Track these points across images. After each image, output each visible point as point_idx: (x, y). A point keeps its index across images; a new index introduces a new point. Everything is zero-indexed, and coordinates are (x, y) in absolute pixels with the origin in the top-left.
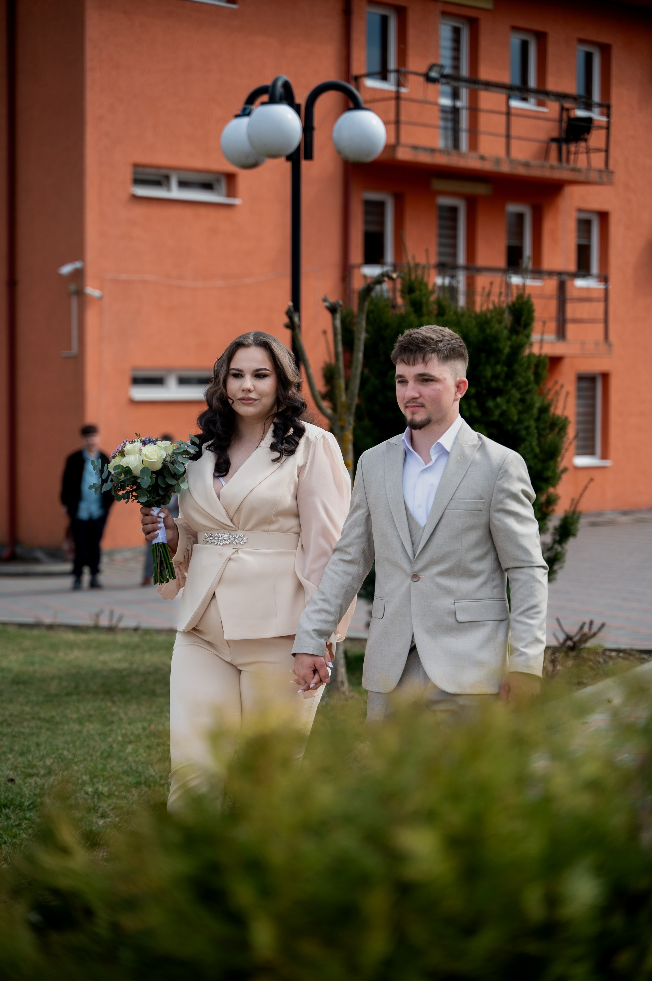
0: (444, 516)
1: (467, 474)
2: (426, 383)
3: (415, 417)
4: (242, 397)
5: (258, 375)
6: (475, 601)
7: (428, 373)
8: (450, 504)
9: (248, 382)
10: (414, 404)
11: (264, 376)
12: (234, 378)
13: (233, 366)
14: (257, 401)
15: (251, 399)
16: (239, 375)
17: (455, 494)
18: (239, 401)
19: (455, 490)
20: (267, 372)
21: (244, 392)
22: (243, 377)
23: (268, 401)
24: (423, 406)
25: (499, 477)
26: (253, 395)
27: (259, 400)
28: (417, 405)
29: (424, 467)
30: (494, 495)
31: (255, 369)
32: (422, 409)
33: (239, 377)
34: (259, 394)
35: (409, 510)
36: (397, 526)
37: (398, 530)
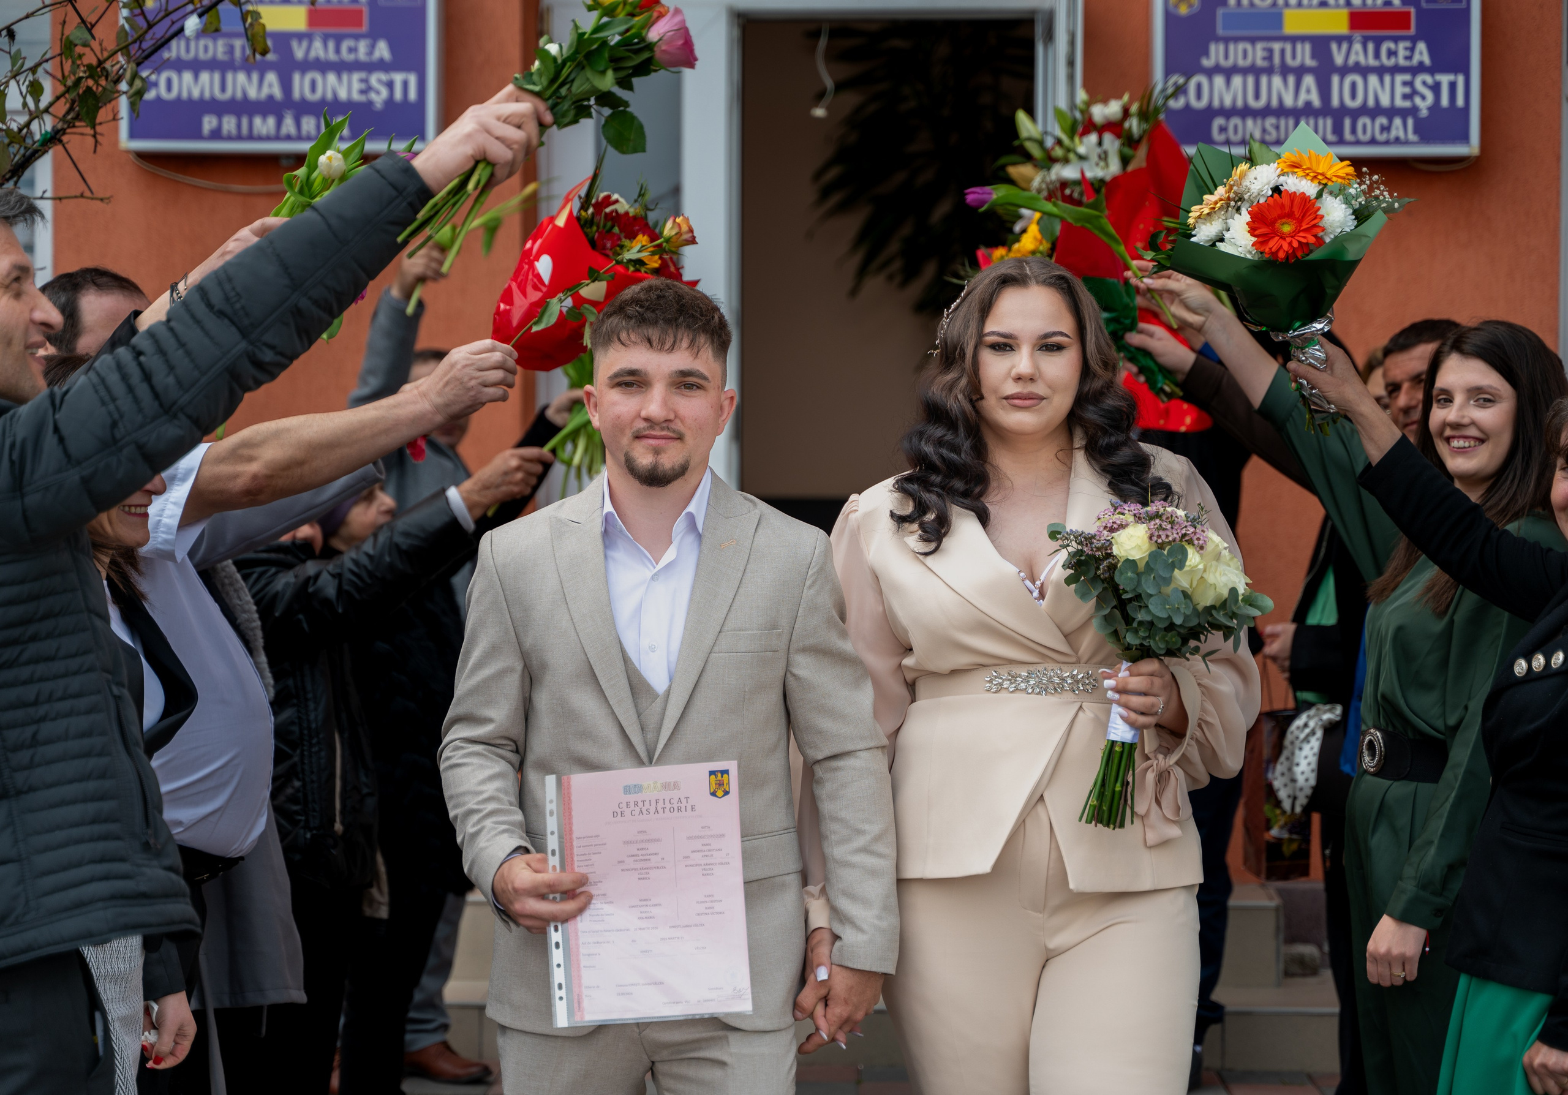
0: (708, 668)
1: (744, 577)
2: (687, 392)
3: (662, 460)
4: (1015, 394)
5: (1048, 345)
6: (764, 836)
7: (698, 371)
8: (718, 642)
9: (1022, 361)
10: (664, 433)
11: (1059, 348)
12: (993, 352)
13: (991, 326)
14: (1045, 401)
15: (1034, 397)
16: (1005, 345)
17: (727, 621)
18: (1004, 401)
19: (725, 612)
20: (1066, 339)
21: (1021, 383)
22: (1013, 350)
23: (1062, 403)
24: (680, 438)
25: (808, 583)
26: (1039, 389)
27: (1048, 400)
28: (671, 434)
29: (655, 568)
30: (799, 619)
31: (1042, 333)
32: (677, 444)
33: (1005, 350)
34: (1050, 387)
35: (631, 660)
36: (607, 695)
37: (611, 703)
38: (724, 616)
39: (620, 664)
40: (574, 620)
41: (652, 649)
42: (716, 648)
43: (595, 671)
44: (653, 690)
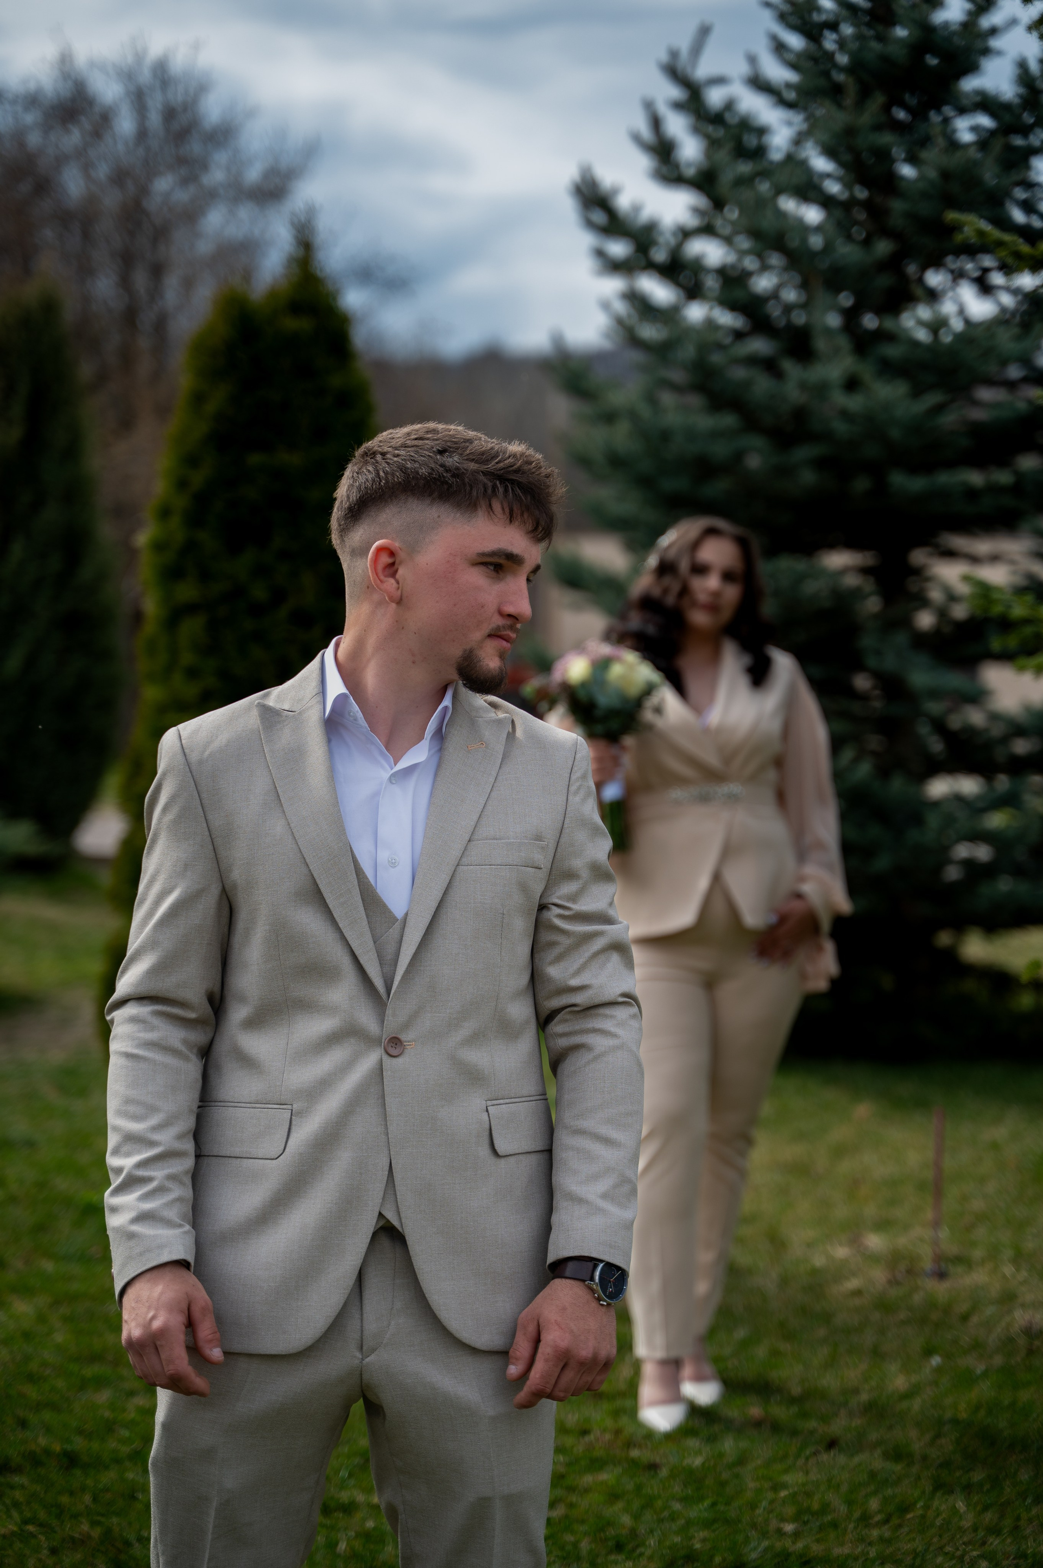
0: (455, 884)
8: (466, 853)
17: (478, 829)
30: (565, 831)
35: (364, 873)
36: (335, 916)
37: (341, 925)
38: (473, 823)
39: (353, 877)
40: (292, 825)
41: (393, 864)
42: (464, 860)
43: (321, 886)
44: (390, 912)
